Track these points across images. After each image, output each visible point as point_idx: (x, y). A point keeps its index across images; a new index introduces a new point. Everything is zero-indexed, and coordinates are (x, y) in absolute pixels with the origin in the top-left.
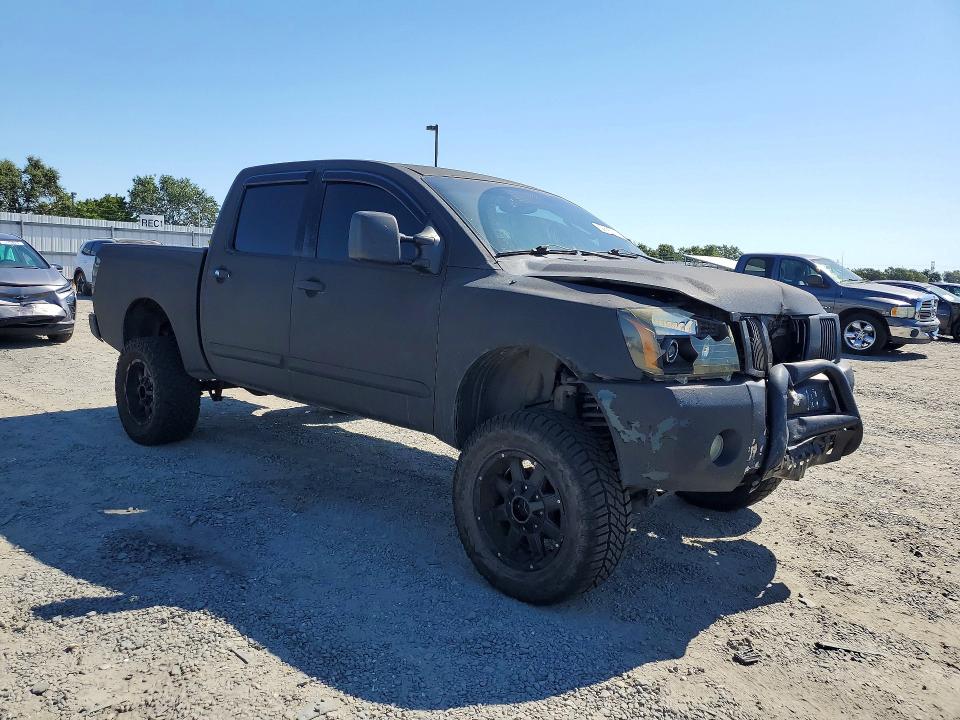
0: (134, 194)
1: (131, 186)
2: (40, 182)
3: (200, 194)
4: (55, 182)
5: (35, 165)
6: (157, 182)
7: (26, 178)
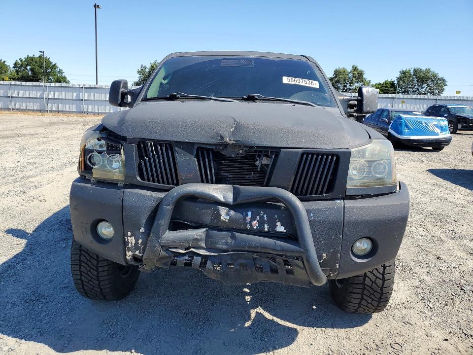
0: (399, 79)
1: (398, 75)
2: (355, 77)
3: (435, 76)
4: (362, 76)
5: (355, 69)
6: (412, 71)
7: (351, 75)
